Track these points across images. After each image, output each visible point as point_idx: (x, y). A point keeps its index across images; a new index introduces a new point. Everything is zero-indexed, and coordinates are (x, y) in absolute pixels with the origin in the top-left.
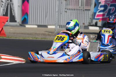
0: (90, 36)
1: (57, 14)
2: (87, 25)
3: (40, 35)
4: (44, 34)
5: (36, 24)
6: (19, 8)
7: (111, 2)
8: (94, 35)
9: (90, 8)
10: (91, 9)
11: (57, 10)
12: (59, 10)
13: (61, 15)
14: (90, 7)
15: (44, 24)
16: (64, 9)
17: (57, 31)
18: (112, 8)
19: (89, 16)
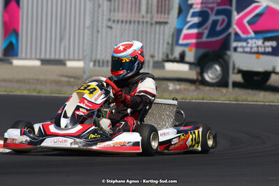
0: (168, 87)
1: (90, 32)
2: (160, 59)
3: (48, 85)
4: (57, 82)
5: (38, 56)
7: (219, 4)
8: (176, 83)
9: (168, 18)
10: (169, 21)
11: (88, 23)
12: (93, 23)
13: (97, 36)
14: (166, 16)
15: (57, 57)
16: (105, 22)
17: (87, 73)
18: (220, 18)
19: (166, 37)
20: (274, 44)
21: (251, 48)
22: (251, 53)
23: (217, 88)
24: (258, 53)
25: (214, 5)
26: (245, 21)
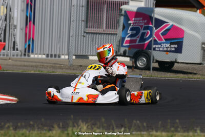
3: (48, 68)
6: (21, 31)
7: (145, 24)
9: (116, 31)
10: (118, 33)
18: (145, 31)
20: (176, 46)
21: (163, 48)
22: (163, 51)
23: (144, 71)
24: (167, 51)
25: (143, 24)
26: (160, 33)
